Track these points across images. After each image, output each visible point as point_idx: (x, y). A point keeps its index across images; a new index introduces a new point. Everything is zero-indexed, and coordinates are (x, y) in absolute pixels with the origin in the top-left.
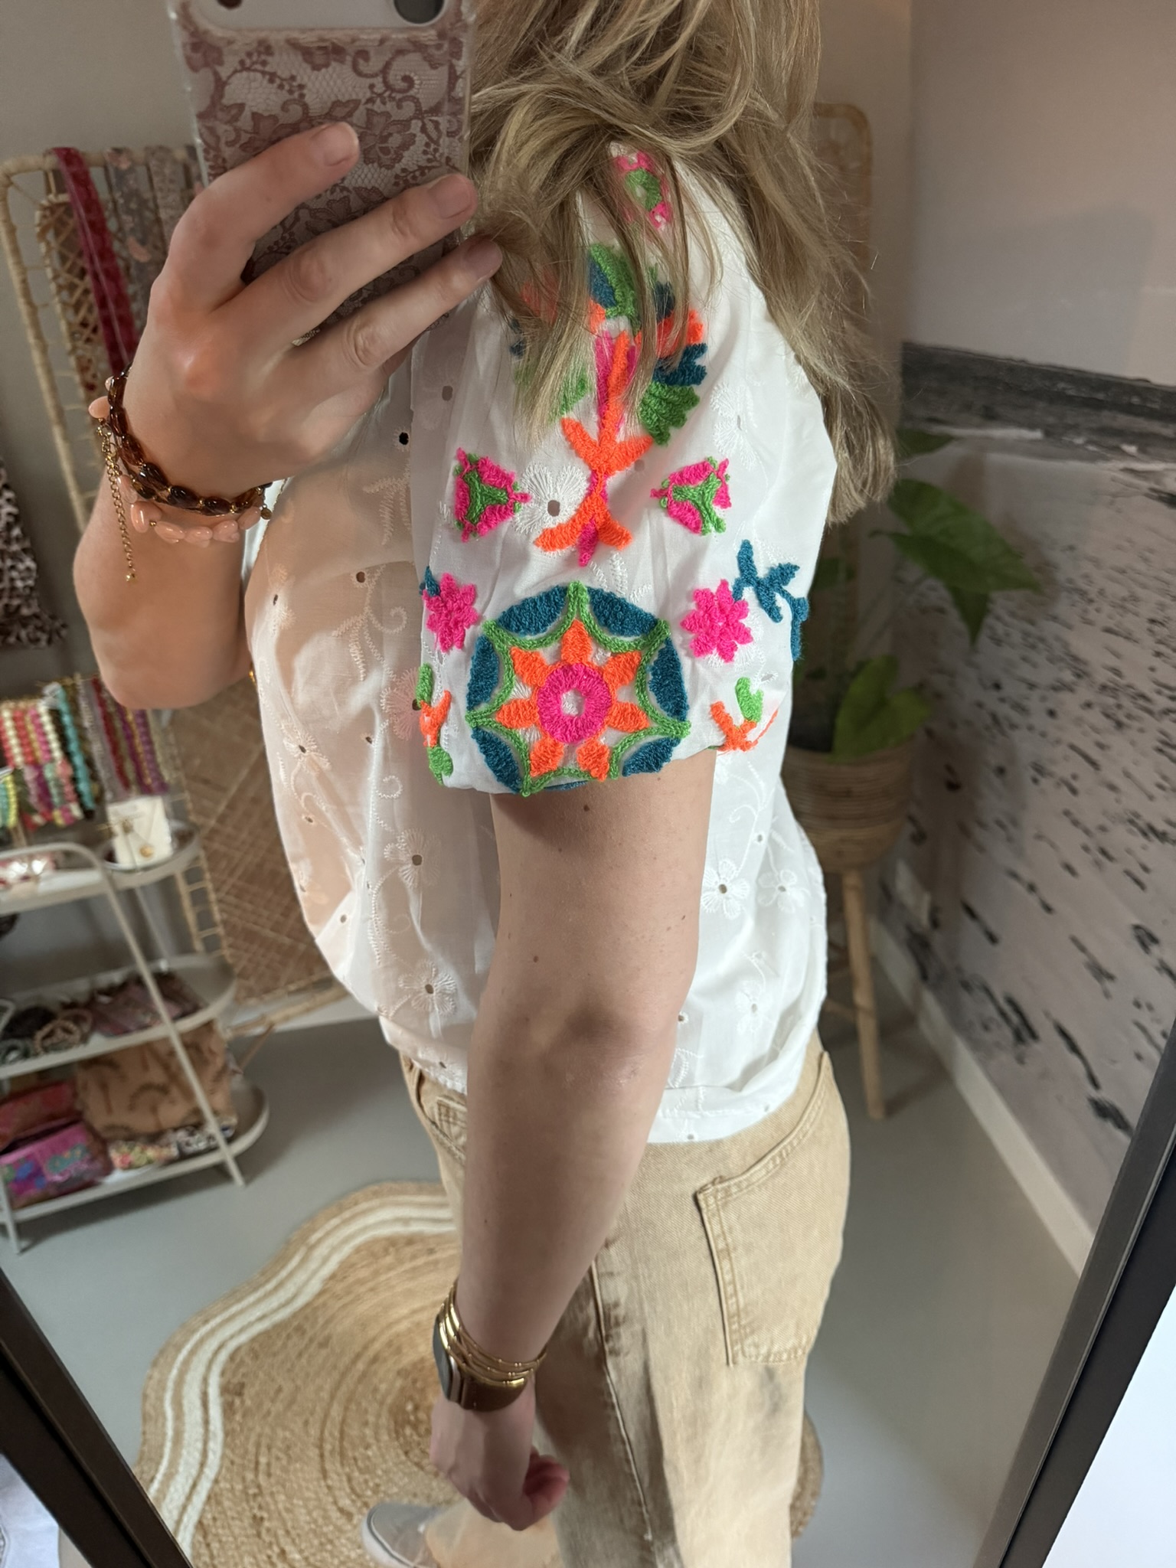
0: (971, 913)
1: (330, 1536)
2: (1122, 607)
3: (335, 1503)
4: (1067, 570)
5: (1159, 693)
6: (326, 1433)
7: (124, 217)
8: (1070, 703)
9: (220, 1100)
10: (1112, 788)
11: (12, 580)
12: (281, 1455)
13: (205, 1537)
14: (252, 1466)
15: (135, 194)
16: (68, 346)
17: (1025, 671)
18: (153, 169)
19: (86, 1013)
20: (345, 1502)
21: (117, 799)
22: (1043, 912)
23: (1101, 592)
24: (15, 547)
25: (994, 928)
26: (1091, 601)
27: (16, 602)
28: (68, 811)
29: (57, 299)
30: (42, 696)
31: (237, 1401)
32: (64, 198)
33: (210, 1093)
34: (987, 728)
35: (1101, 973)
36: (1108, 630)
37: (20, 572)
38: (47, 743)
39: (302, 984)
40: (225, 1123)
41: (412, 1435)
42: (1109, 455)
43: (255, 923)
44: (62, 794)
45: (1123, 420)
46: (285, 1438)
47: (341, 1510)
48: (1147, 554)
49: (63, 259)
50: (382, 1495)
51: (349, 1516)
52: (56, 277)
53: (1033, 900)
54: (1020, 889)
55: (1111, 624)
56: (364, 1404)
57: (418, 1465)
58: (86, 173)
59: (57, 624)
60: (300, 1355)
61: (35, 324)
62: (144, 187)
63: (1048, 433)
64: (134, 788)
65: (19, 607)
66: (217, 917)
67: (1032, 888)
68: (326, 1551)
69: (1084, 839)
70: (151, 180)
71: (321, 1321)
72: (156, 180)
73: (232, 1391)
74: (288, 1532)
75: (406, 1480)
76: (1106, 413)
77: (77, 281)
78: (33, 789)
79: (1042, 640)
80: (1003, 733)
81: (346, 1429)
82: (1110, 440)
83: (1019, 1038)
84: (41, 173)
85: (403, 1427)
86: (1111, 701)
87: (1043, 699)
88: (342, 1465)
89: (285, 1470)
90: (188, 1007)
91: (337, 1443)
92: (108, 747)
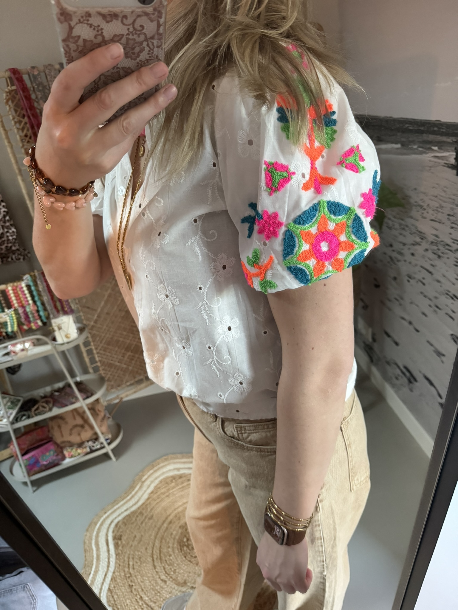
0: (388, 336)
1: (159, 590)
2: (437, 210)
3: (160, 578)
4: (415, 198)
5: (454, 243)
6: (154, 552)
7: (38, 93)
8: (419, 250)
9: (104, 429)
10: (438, 281)
11: (8, 236)
12: (138, 561)
13: (111, 593)
14: (127, 566)
15: (40, 84)
16: (21, 145)
17: (401, 239)
18: (47, 73)
19: (50, 399)
20: (163, 577)
21: (55, 317)
22: (415, 331)
23: (428, 205)
24: (8, 224)
25: (397, 340)
26: (425, 209)
27: (10, 245)
28: (37, 323)
29: (15, 127)
30: (23, 280)
31: (120, 542)
32: (14, 88)
33: (100, 426)
34: (389, 262)
35: (440, 354)
36: (432, 220)
37: (10, 233)
38: (26, 298)
39: (132, 382)
40: (107, 437)
41: (186, 550)
42: (427, 151)
43: (112, 360)
44: (34, 317)
45: (431, 137)
46: (139, 555)
47: (162, 580)
48: (445, 189)
49: (16, 111)
50: (177, 574)
51: (165, 582)
52: (14, 119)
53: (411, 328)
54: (406, 324)
55: (433, 218)
56: (168, 540)
57: (190, 561)
58: (22, 77)
59: (26, 252)
60: (142, 523)
61: (8, 138)
62: (44, 80)
63: (403, 145)
64: (61, 312)
65: (11, 247)
66: (97, 359)
67: (410, 323)
68: (158, 596)
69: (429, 302)
70: (47, 77)
71: (149, 509)
72: (48, 77)
73: (117, 538)
74: (142, 590)
75: (186, 567)
76: (425, 135)
77: (22, 119)
78: (23, 316)
79: (407, 226)
80: (394, 263)
81: (161, 550)
82: (427, 146)
83: (410, 382)
84: (4, 79)
85: (183, 547)
86: (435, 248)
87: (409, 249)
88: (161, 563)
89: (140, 566)
90: (89, 394)
91: (158, 555)
92: (50, 297)
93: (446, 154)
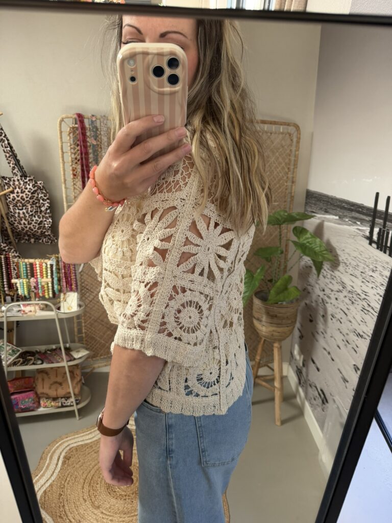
0: (314, 362)
2: (355, 268)
3: (83, 496)
4: (342, 257)
6: (88, 477)
8: (341, 296)
9: (76, 391)
10: (350, 321)
12: (73, 479)
17: (330, 286)
22: (331, 361)
23: (350, 264)
25: (319, 367)
33: (74, 388)
34: (321, 303)
35: (345, 381)
36: (351, 275)
40: (77, 398)
48: (361, 253)
53: (329, 357)
54: (325, 352)
67: (329, 353)
69: (343, 337)
76: (353, 213)
79: (335, 277)
80: (324, 304)
83: (323, 403)
86: (351, 295)
87: (335, 294)
88: (89, 487)
93: (364, 228)
